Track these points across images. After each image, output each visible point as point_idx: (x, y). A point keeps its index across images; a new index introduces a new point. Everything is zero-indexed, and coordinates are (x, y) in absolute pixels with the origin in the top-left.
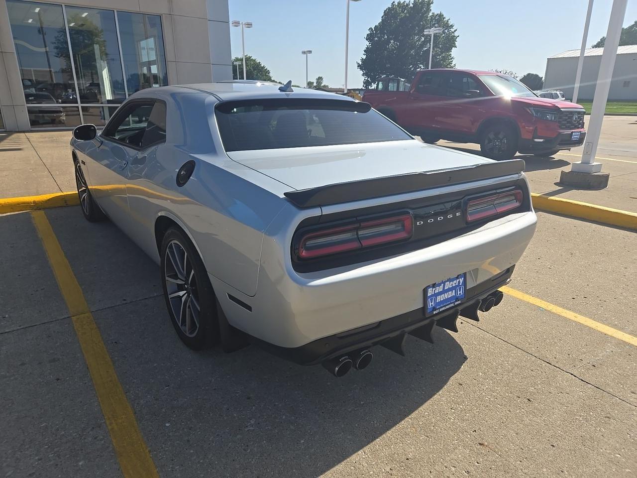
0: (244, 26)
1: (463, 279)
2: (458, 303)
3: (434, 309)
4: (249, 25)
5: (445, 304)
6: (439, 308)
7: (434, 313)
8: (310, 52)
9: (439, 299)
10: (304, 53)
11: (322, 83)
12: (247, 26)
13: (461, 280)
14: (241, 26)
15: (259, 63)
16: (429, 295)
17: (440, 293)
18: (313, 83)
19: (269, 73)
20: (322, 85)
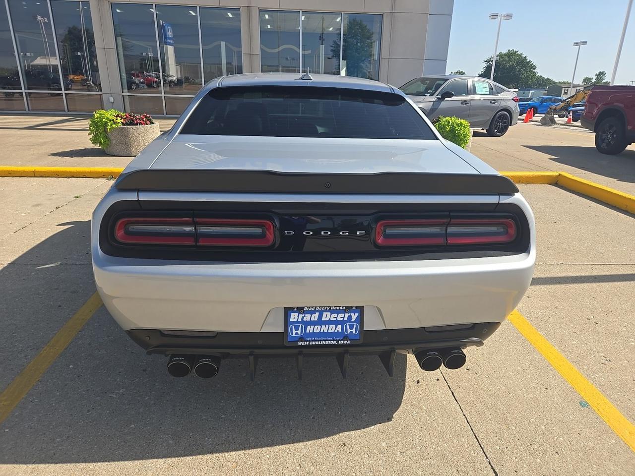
0: (502, 18)
1: (357, 314)
2: (345, 342)
3: (301, 339)
4: (509, 16)
5: (321, 338)
6: (310, 341)
7: (300, 343)
8: (585, 43)
9: (310, 329)
10: (576, 44)
11: (603, 79)
12: (506, 18)
13: (354, 317)
14: (499, 18)
15: (526, 57)
16: (292, 320)
17: (311, 323)
18: (592, 79)
19: (534, 69)
20: (604, 81)
